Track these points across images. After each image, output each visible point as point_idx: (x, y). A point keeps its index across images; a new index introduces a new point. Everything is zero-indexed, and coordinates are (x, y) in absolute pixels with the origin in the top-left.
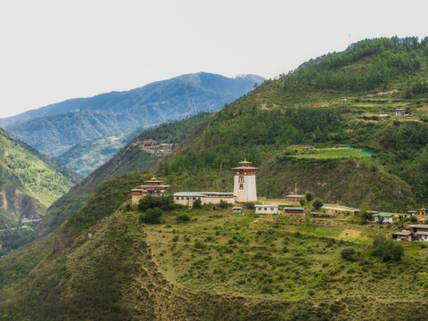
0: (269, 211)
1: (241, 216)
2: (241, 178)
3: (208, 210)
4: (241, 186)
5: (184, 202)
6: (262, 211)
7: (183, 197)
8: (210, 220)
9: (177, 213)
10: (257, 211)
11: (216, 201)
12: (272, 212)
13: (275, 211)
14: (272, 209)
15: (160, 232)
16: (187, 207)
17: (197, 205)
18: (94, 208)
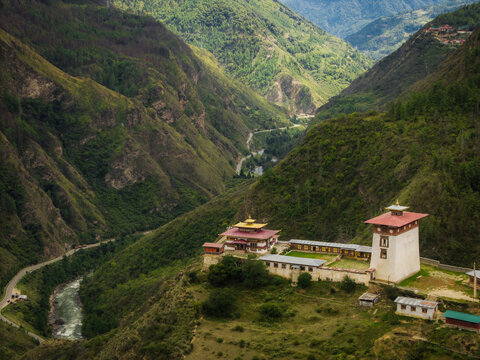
0: (418, 314)
1: (369, 317)
2: (384, 240)
3: (321, 293)
4: (384, 253)
5: (285, 273)
6: (408, 312)
7: (284, 265)
8: (314, 320)
9: (268, 295)
10: (399, 311)
11: (338, 277)
12: (425, 316)
13: (430, 314)
14: (425, 310)
15: (220, 341)
16: (290, 281)
17: (305, 282)
18: (295, 164)
